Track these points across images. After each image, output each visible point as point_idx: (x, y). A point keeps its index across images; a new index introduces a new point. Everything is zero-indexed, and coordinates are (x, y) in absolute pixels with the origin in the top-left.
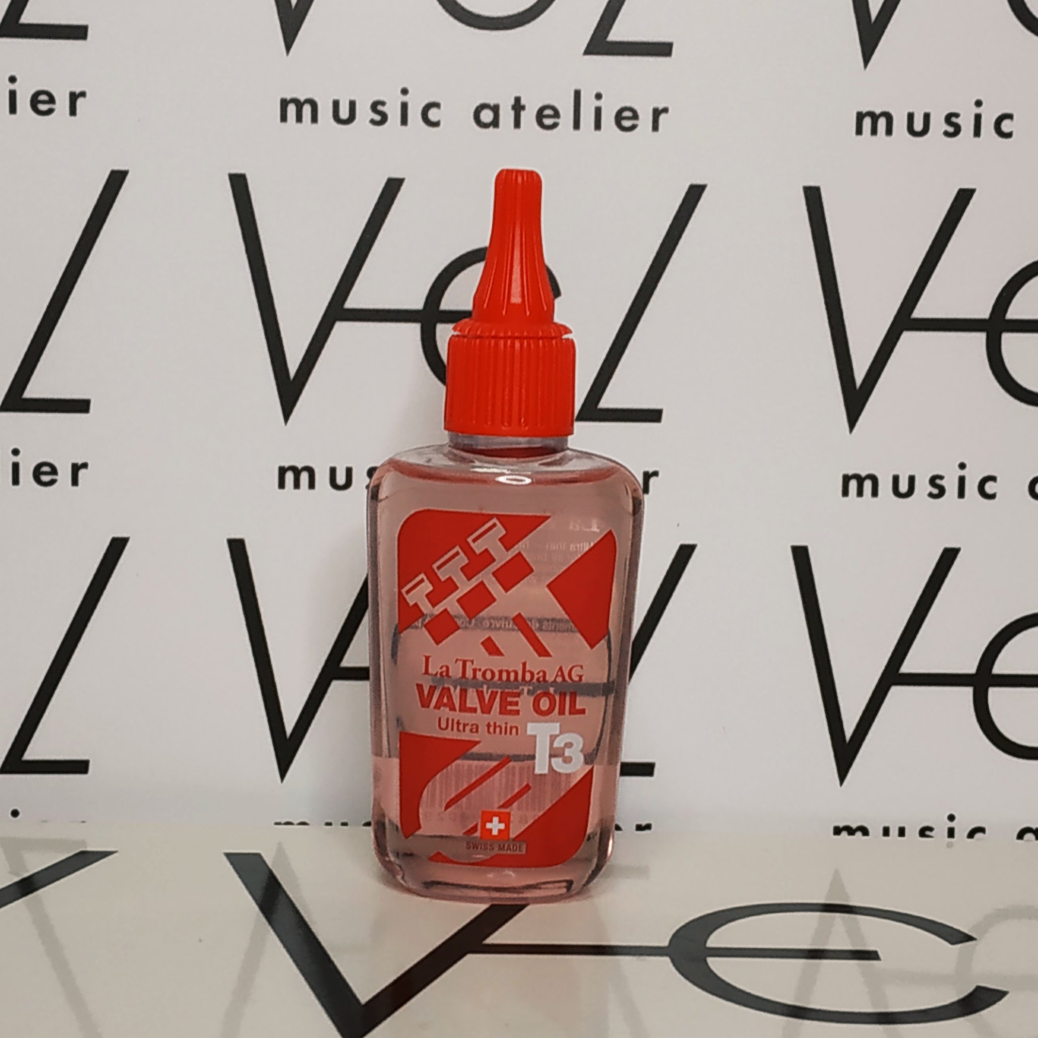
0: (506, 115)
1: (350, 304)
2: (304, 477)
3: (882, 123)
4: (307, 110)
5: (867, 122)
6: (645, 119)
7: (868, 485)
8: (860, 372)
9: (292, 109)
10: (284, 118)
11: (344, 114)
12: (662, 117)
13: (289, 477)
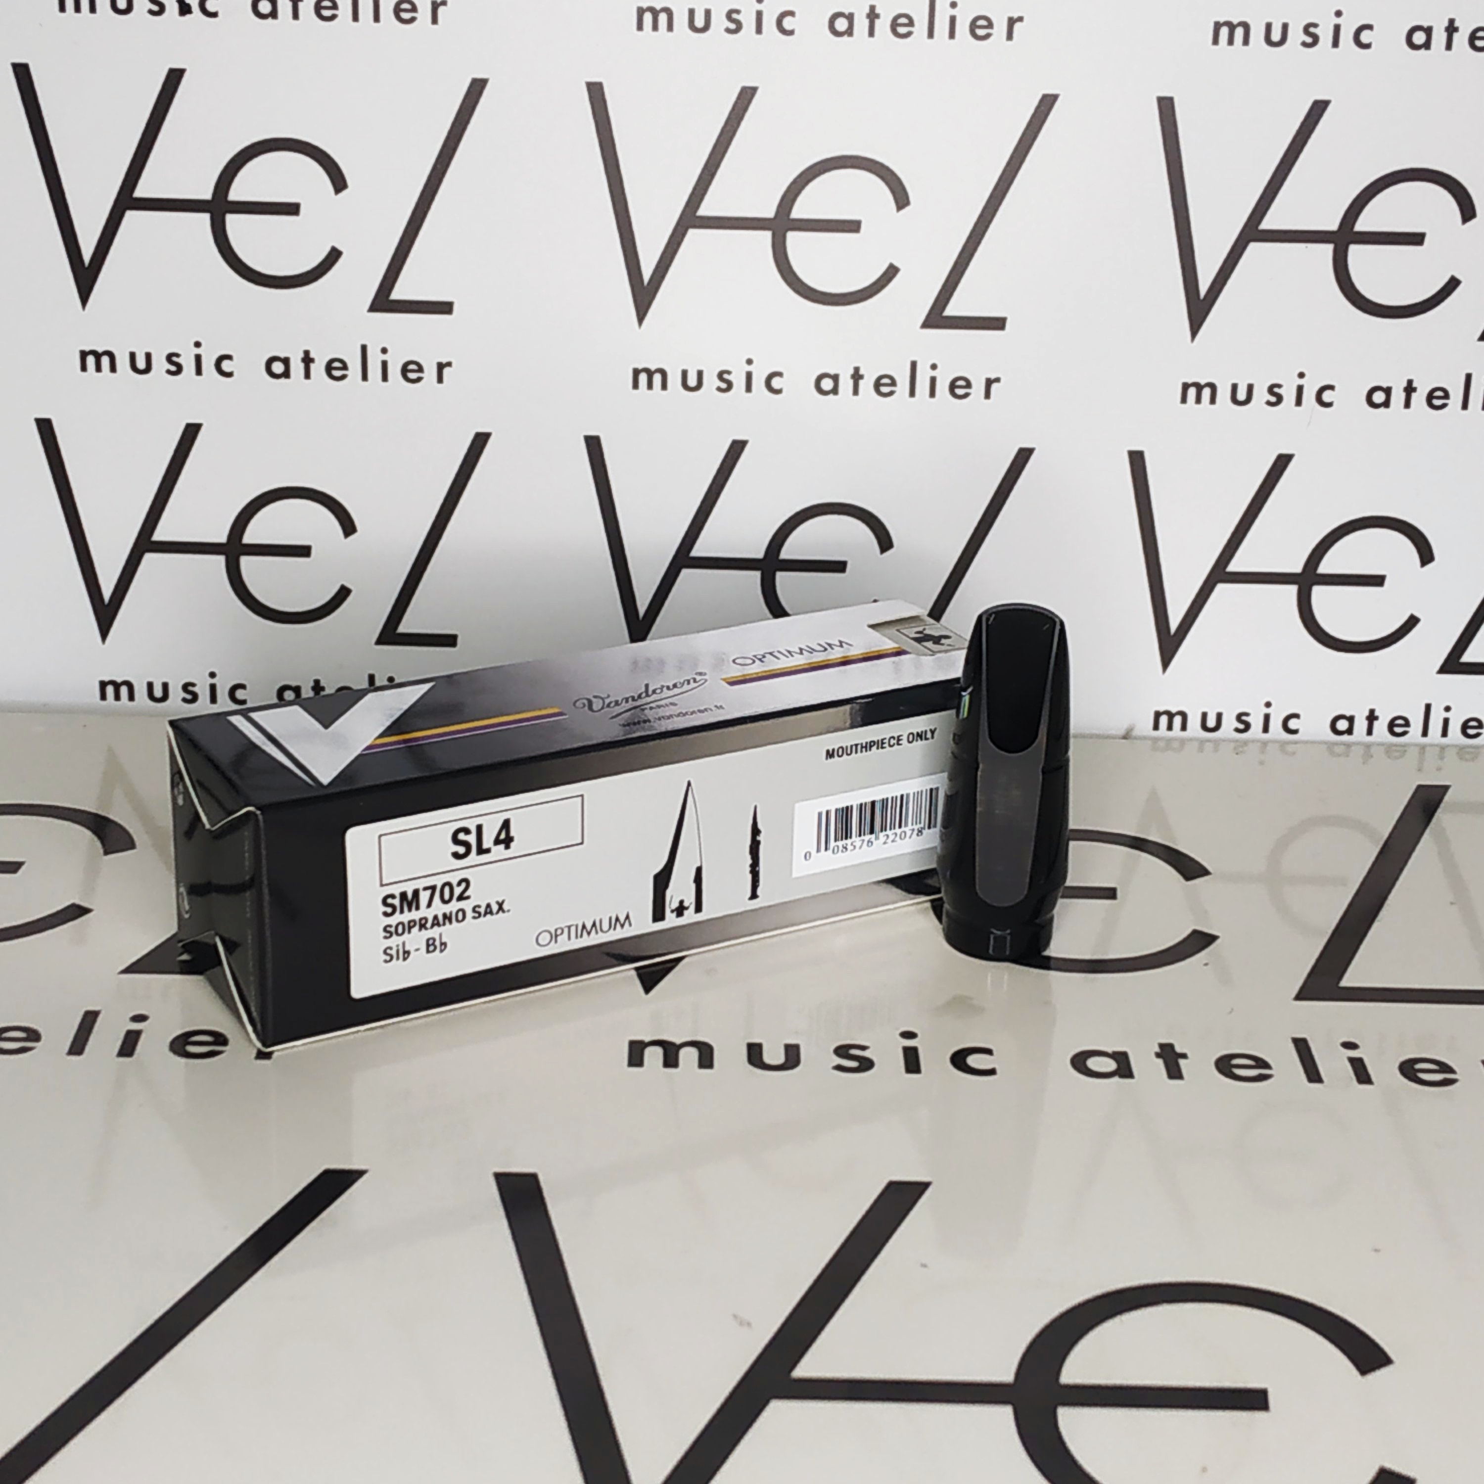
0: (861, 24)
1: (703, 211)
2: (657, 378)
3: (1239, 32)
4: (663, 18)
5: (1224, 32)
6: (1000, 28)
7: (1206, 392)
8: (1204, 283)
9: (648, 18)
10: (640, 27)
11: (699, 22)
12: (1017, 26)
13: (643, 378)
